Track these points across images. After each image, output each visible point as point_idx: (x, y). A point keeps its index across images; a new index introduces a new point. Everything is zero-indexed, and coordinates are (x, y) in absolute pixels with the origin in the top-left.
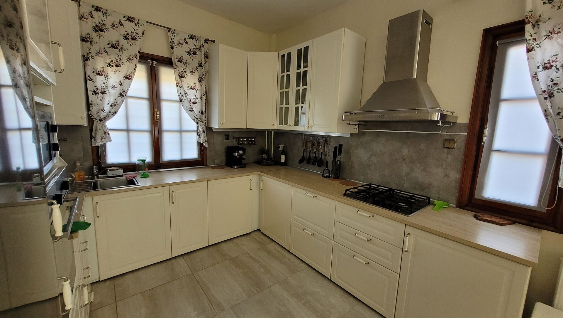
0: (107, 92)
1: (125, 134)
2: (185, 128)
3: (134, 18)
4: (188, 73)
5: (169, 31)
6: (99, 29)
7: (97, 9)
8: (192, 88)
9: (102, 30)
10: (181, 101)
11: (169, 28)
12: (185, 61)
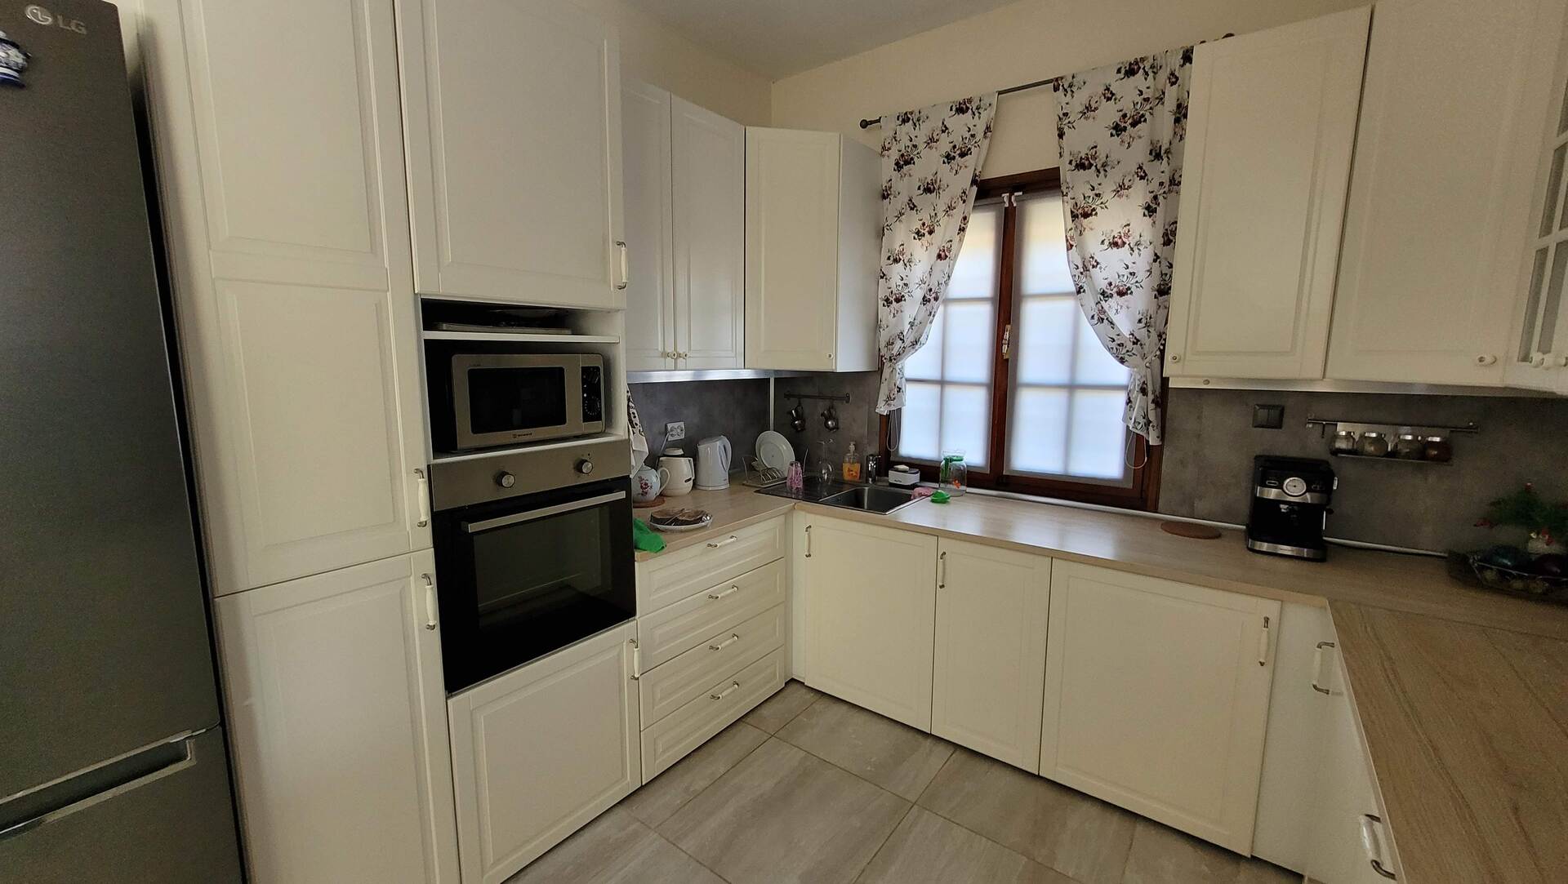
0: (906, 296)
2: (1084, 377)
3: (971, 100)
4: (1107, 196)
5: (1056, 89)
6: (904, 162)
7: (905, 120)
8: (1116, 244)
9: (907, 163)
11: (1057, 79)
12: (1102, 158)
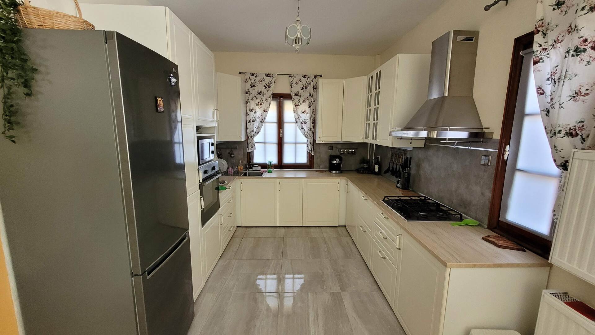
0: (255, 121)
1: (263, 144)
2: (298, 141)
3: (270, 74)
4: (301, 102)
5: (290, 77)
6: (253, 86)
7: (253, 75)
8: (304, 113)
9: (254, 86)
10: (296, 122)
11: (290, 75)
12: (300, 94)
